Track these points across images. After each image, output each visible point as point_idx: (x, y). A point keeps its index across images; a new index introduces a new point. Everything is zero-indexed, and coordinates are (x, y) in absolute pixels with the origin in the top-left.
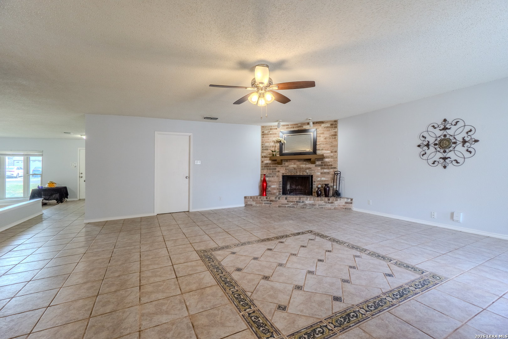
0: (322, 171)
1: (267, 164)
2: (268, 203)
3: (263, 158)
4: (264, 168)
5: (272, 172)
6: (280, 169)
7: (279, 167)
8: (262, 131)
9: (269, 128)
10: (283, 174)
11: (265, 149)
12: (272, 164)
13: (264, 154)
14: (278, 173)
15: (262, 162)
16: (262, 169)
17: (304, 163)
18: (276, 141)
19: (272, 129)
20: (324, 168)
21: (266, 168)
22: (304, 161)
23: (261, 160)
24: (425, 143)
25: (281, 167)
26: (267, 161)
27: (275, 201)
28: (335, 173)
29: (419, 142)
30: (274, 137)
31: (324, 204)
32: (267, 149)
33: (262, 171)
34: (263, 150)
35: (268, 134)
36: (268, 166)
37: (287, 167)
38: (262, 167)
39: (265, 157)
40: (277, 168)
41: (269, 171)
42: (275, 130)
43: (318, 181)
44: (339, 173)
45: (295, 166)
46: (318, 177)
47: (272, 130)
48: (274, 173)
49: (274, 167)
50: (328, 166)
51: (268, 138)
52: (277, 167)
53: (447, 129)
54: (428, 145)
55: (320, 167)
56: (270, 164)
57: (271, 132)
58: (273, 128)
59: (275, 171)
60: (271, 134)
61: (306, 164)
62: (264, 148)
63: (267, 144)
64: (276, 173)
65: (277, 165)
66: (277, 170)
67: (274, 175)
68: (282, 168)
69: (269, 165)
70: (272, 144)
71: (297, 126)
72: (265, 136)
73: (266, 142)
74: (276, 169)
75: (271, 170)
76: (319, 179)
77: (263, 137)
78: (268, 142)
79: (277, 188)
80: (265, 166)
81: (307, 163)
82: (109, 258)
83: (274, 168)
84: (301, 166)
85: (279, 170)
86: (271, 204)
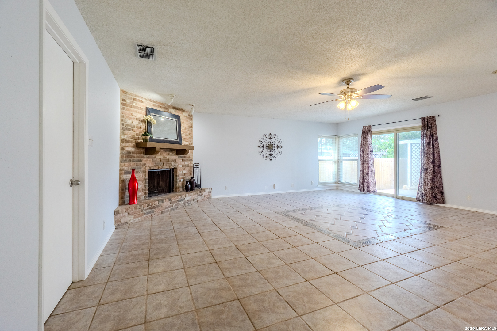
0: (183, 163)
1: (129, 152)
2: (149, 213)
3: (123, 142)
4: (124, 159)
5: (137, 165)
6: (147, 160)
7: (145, 158)
8: (123, 98)
9: (131, 96)
10: (150, 167)
11: (127, 129)
12: (137, 154)
13: (125, 137)
14: (144, 167)
15: (122, 149)
16: (122, 161)
17: (170, 153)
18: (141, 120)
19: (136, 100)
20: (185, 161)
21: (127, 159)
22: (170, 152)
23: (121, 146)
24: (262, 145)
25: (147, 158)
26: (130, 148)
27: (158, 206)
28: (194, 165)
29: (259, 144)
30: (139, 113)
31: (197, 197)
32: (129, 130)
33: (122, 164)
34: (123, 129)
35: (130, 106)
36: (131, 157)
37: (154, 158)
38: (122, 157)
39: (126, 141)
40: (142, 159)
41: (132, 163)
42: (139, 103)
43: (181, 175)
44: (199, 165)
45: (162, 157)
46: (181, 170)
47: (136, 102)
48: (139, 166)
49: (139, 157)
50: (187, 158)
51: (130, 112)
52: (142, 157)
53: (271, 139)
54: (263, 147)
55: (182, 159)
56: (133, 153)
57: (134, 104)
58: (138, 98)
59: (141, 164)
60: (133, 107)
61: (171, 155)
62: (125, 127)
63: (129, 121)
64: (142, 166)
65: (142, 155)
66: (143, 162)
67: (139, 170)
68: (149, 159)
69: (131, 155)
70: (136, 123)
71: (163, 106)
72: (127, 107)
73: (128, 118)
74: (140, 161)
75: (135, 163)
76: (181, 172)
77: (123, 109)
78: (131, 118)
79: (143, 189)
80: (126, 157)
81: (173, 154)
82: (444, 309)
83: (139, 159)
84: (167, 157)
85: (145, 162)
86: (153, 212)
